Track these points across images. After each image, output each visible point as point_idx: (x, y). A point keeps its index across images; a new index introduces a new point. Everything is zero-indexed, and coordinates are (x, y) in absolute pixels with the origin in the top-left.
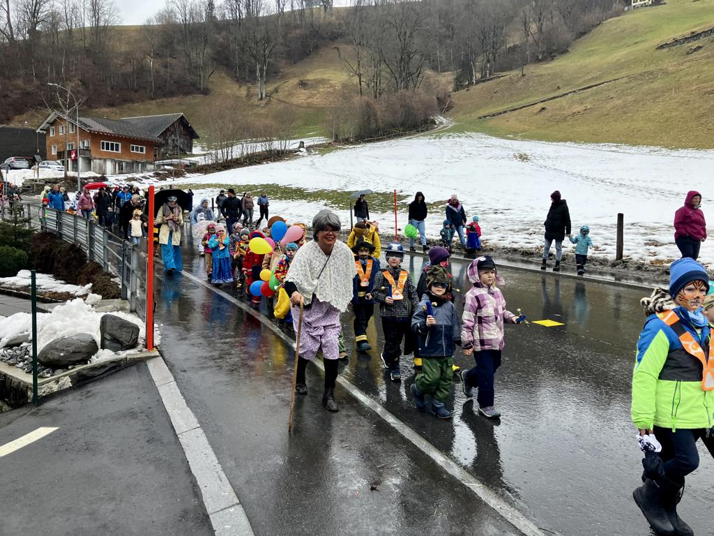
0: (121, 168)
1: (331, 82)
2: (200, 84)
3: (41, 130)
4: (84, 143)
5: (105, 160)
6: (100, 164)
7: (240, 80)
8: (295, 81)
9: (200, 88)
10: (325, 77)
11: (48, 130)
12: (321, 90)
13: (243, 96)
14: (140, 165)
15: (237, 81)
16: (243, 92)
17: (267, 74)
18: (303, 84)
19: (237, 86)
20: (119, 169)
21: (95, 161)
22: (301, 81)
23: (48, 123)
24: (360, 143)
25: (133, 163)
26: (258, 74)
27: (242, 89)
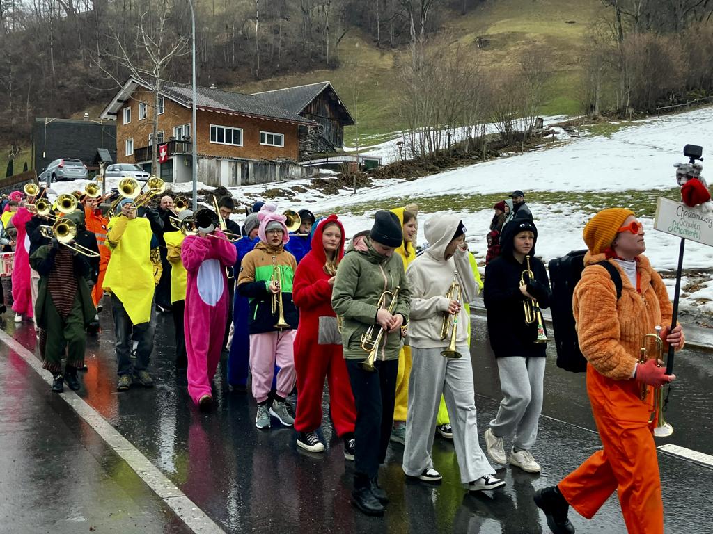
0: (246, 174)
1: (527, 35)
2: (325, 54)
3: (109, 113)
4: (180, 130)
5: (219, 160)
6: (209, 167)
7: (383, 45)
8: (468, 39)
9: (326, 60)
11: (119, 114)
12: (512, 49)
13: (388, 68)
14: (278, 167)
15: (378, 46)
16: (387, 61)
17: (426, 31)
18: (483, 43)
19: (378, 54)
20: (242, 176)
21: (201, 161)
22: (480, 38)
23: (119, 101)
25: (266, 165)
26: (413, 31)
27: (385, 57)
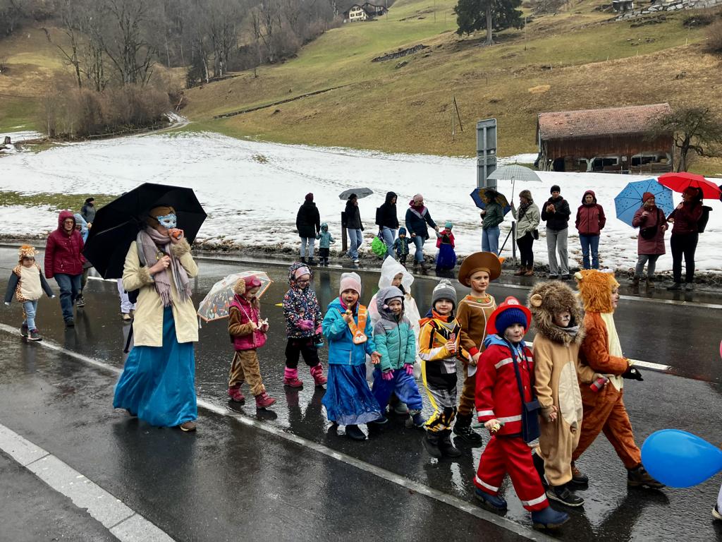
1: (40, 68)
10: (32, 62)
12: (28, 77)
18: (4, 69)
22: (1, 65)
24: (83, 140)
